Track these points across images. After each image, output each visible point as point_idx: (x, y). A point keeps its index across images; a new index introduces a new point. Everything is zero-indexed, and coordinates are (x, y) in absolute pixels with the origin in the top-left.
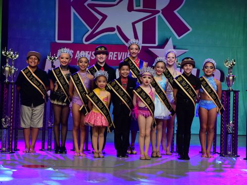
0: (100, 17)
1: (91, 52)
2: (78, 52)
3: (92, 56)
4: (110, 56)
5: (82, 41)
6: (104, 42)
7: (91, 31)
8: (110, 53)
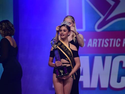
0: (112, 3)
1: (103, 40)
2: (90, 40)
3: (105, 43)
4: (124, 43)
5: (94, 29)
6: (118, 28)
7: (103, 17)
8: (124, 40)
